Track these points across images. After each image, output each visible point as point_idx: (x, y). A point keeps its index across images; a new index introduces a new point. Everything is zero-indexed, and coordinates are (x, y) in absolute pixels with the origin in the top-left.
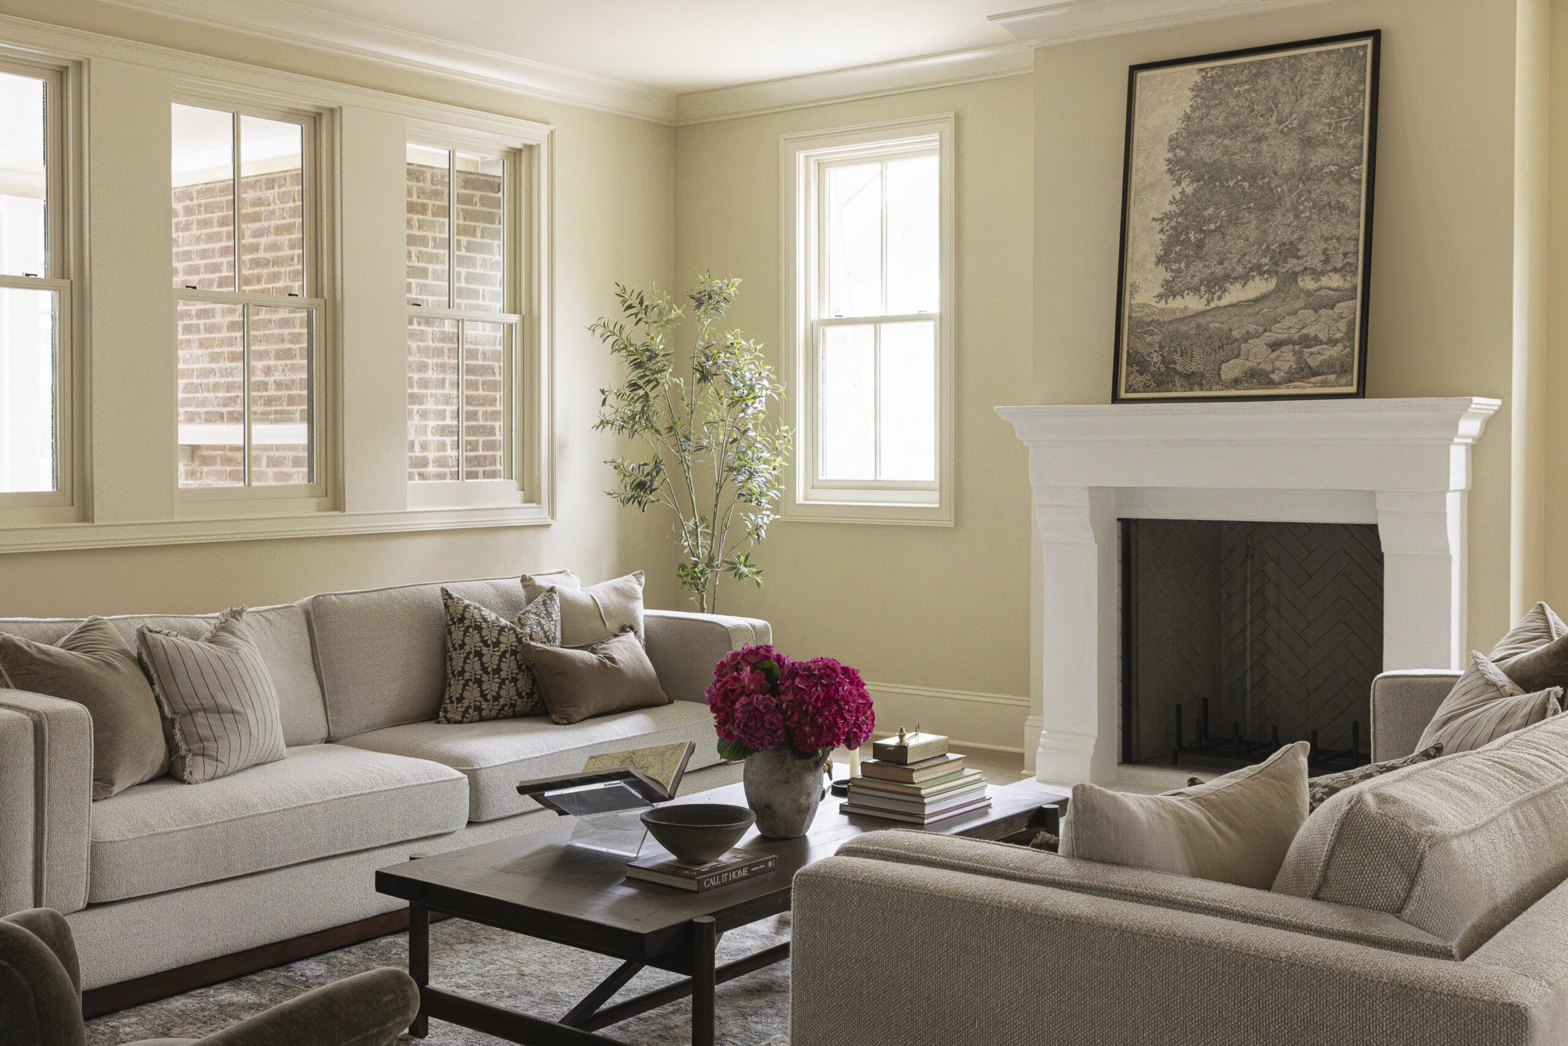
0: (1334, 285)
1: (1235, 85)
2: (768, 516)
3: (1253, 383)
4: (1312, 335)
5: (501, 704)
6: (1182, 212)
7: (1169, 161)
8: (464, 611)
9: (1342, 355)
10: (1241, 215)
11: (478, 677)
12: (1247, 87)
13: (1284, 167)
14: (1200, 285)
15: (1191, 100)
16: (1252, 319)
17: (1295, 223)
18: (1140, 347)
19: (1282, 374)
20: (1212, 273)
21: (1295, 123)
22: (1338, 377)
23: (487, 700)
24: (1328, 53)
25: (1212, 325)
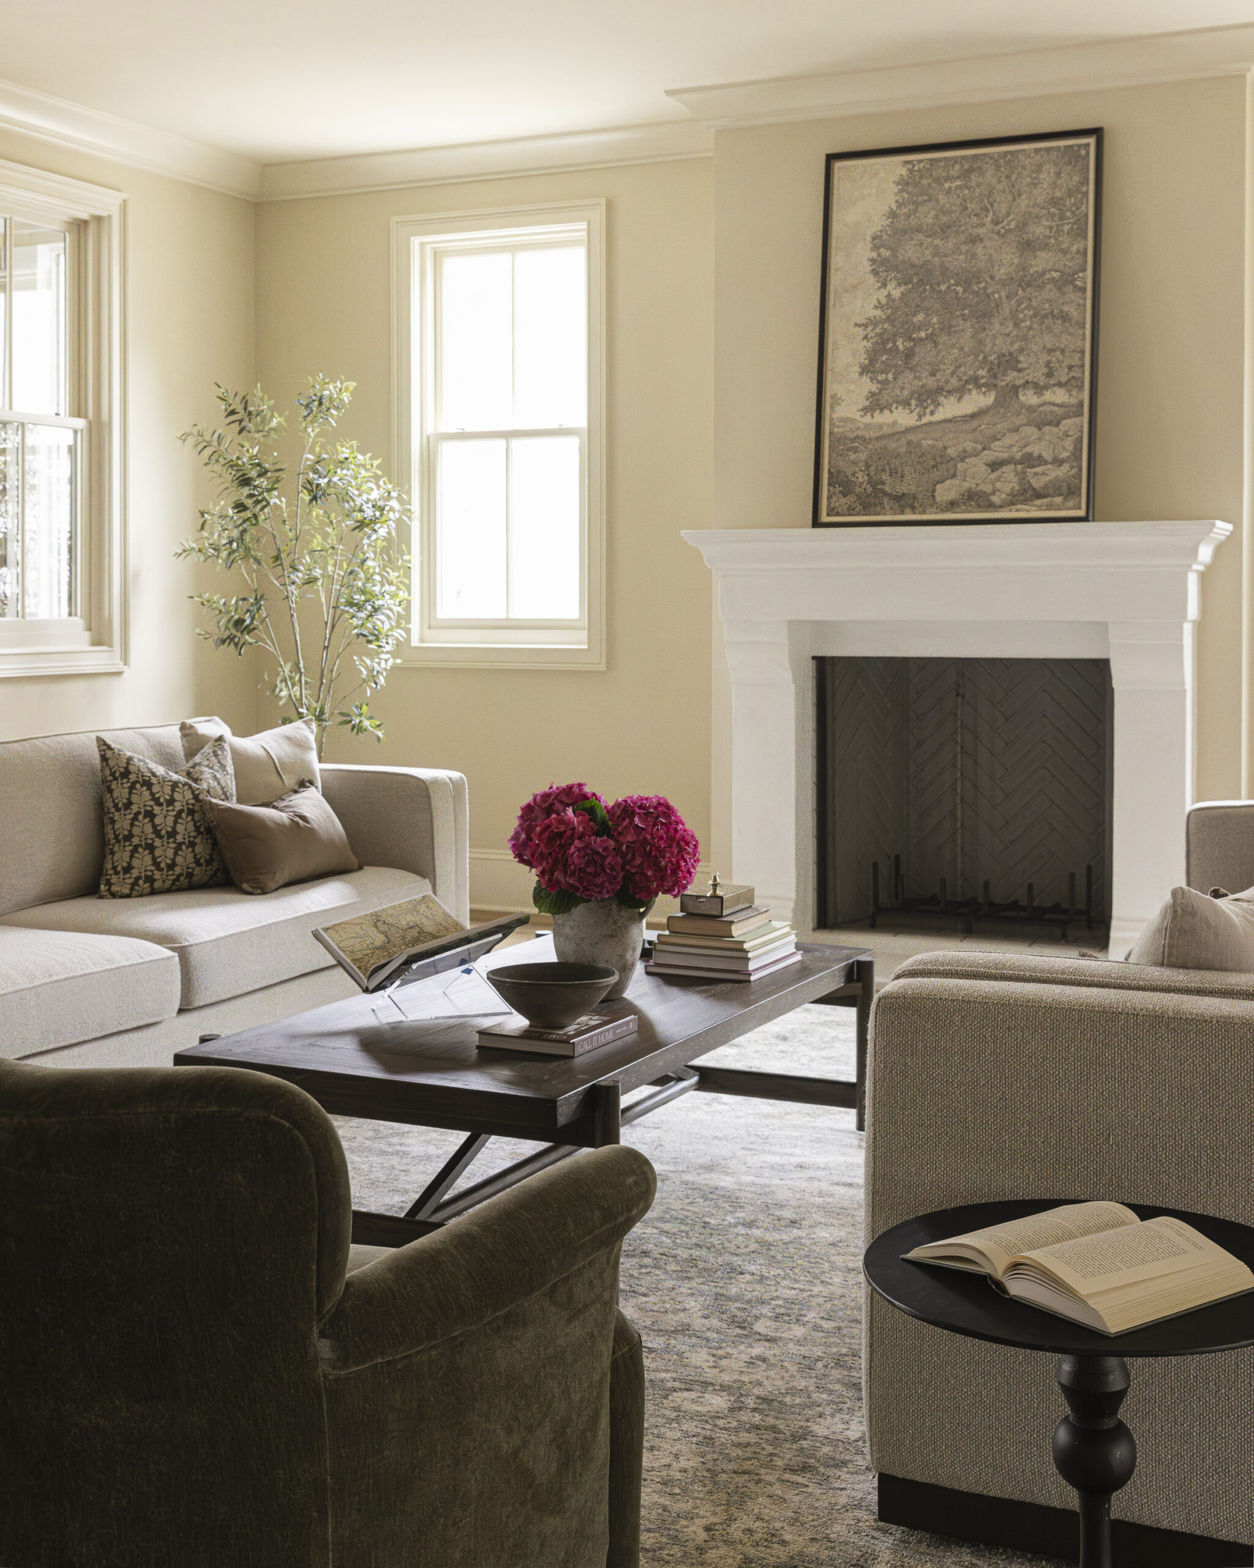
0: (1058, 401)
1: (946, 181)
2: (386, 661)
3: (971, 505)
4: (1036, 454)
5: (176, 873)
6: (888, 317)
7: (873, 261)
8: (128, 763)
9: (1069, 476)
10: (954, 323)
11: (150, 841)
12: (958, 183)
13: (1002, 271)
14: (910, 399)
15: (896, 194)
16: (970, 436)
17: (1015, 333)
18: (842, 464)
19: (1004, 496)
20: (923, 386)
21: (1013, 225)
22: (1065, 499)
23: (160, 869)
24: (1048, 150)
25: (924, 443)
